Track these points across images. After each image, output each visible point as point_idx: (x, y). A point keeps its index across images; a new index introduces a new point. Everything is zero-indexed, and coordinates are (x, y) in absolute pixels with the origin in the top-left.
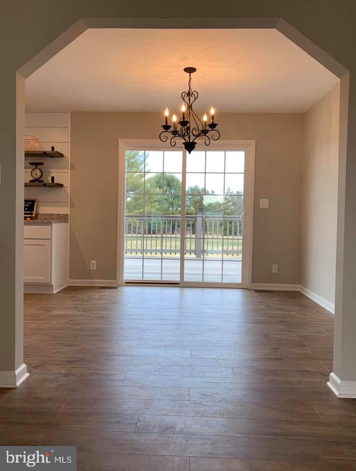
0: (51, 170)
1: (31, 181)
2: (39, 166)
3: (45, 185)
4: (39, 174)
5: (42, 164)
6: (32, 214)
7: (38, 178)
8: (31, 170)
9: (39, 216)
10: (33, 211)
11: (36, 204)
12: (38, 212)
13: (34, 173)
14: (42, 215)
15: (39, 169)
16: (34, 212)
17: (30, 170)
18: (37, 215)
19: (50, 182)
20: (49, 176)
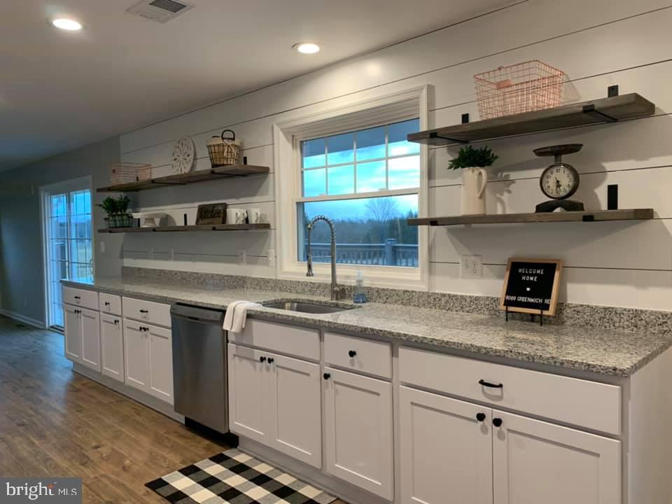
0: (608, 166)
1: (540, 208)
2: (565, 158)
3: (589, 218)
4: (566, 180)
5: (574, 149)
6: (546, 307)
7: (563, 194)
8: (542, 171)
9: (568, 312)
10: (549, 297)
11: (557, 274)
12: (566, 299)
13: (551, 183)
14: (579, 310)
15: (566, 166)
16: (552, 302)
17: (539, 172)
18: (561, 306)
19: (604, 206)
20: (598, 185)
